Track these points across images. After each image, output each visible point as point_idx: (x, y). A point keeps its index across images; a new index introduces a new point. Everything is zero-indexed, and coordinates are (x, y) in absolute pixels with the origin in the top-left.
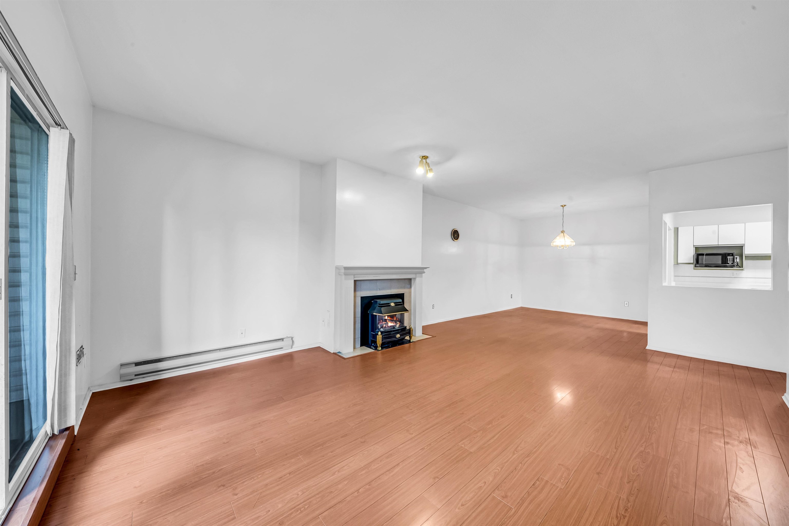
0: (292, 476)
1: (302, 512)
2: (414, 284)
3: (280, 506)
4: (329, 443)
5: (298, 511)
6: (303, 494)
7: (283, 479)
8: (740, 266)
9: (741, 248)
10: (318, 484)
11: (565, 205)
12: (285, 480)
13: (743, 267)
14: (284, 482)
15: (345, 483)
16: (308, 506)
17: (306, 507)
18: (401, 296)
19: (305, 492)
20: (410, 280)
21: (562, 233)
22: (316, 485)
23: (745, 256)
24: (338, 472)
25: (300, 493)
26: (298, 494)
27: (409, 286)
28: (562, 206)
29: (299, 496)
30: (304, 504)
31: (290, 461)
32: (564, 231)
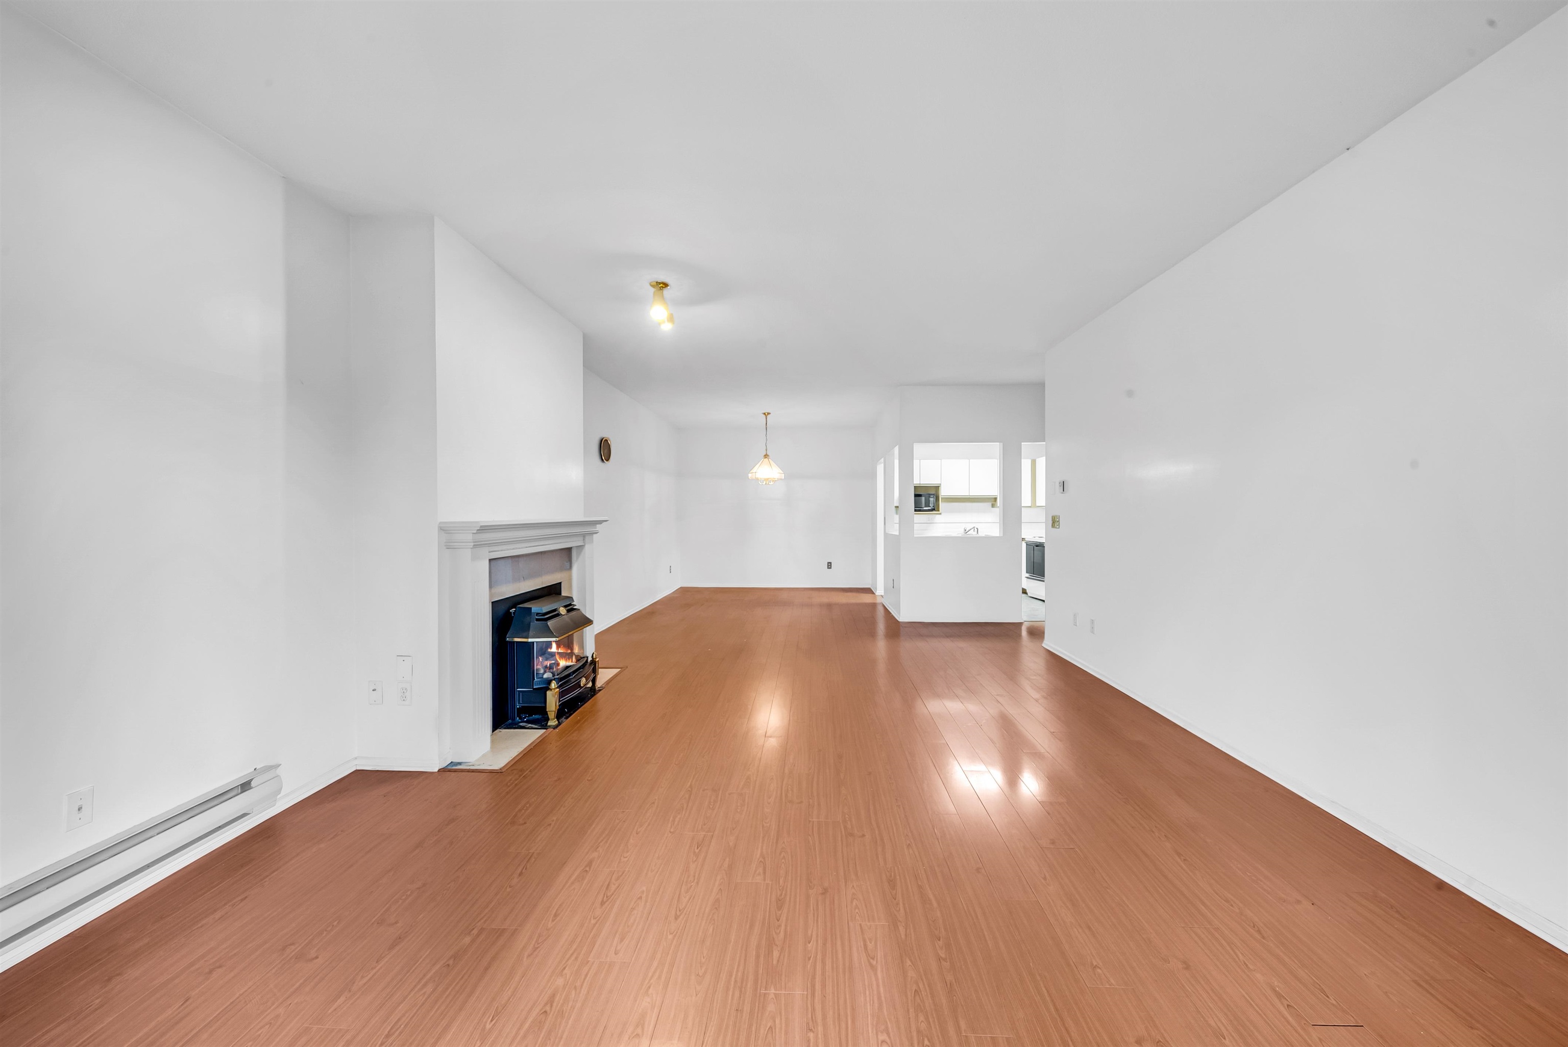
2: (577, 558)
4: (779, 934)
6: (887, 1034)
8: (935, 509)
9: (937, 488)
10: (879, 998)
11: (769, 413)
13: (939, 511)
15: (908, 964)
18: (553, 591)
19: (886, 1028)
20: (569, 550)
21: (765, 458)
23: (942, 498)
24: (873, 959)
27: (568, 564)
28: (765, 414)
29: (887, 1041)
31: (767, 1014)
32: (768, 455)
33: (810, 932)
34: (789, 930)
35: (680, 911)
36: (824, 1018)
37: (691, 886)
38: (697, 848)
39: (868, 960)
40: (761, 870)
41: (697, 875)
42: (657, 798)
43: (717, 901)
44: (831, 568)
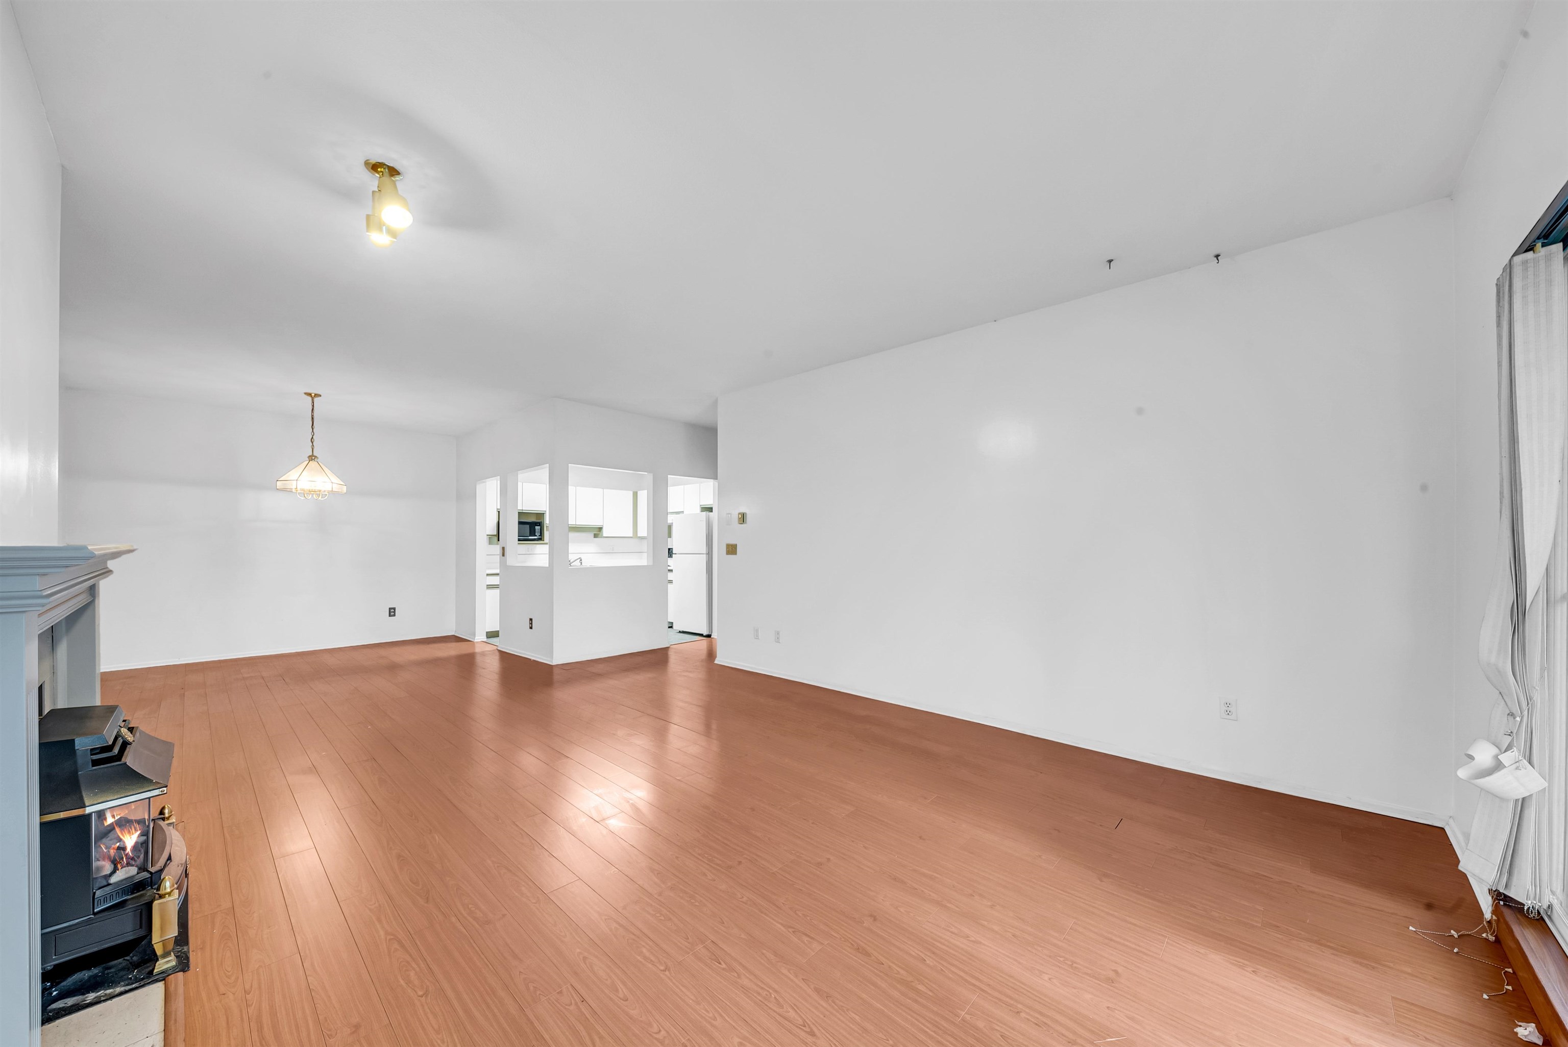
0: (1020, 1006)
1: (1073, 962)
3: (1088, 996)
4: (898, 973)
5: (1075, 967)
6: (1044, 973)
7: (1038, 1018)
8: (539, 538)
9: (541, 515)
11: (317, 395)
12: (1037, 1015)
13: (542, 541)
14: (1041, 1013)
16: (1059, 958)
17: (1062, 959)
19: (1038, 970)
21: (311, 460)
22: (1016, 960)
23: (546, 526)
25: (1046, 977)
26: (1050, 979)
28: (310, 395)
29: (1051, 977)
30: (1059, 963)
31: (987, 1031)
32: (316, 457)
33: (914, 954)
34: (904, 967)
35: (805, 1026)
36: (1011, 998)
37: (775, 998)
38: (720, 963)
39: (968, 940)
40: (805, 939)
41: (763, 986)
42: (578, 950)
43: (818, 991)
44: (394, 615)
